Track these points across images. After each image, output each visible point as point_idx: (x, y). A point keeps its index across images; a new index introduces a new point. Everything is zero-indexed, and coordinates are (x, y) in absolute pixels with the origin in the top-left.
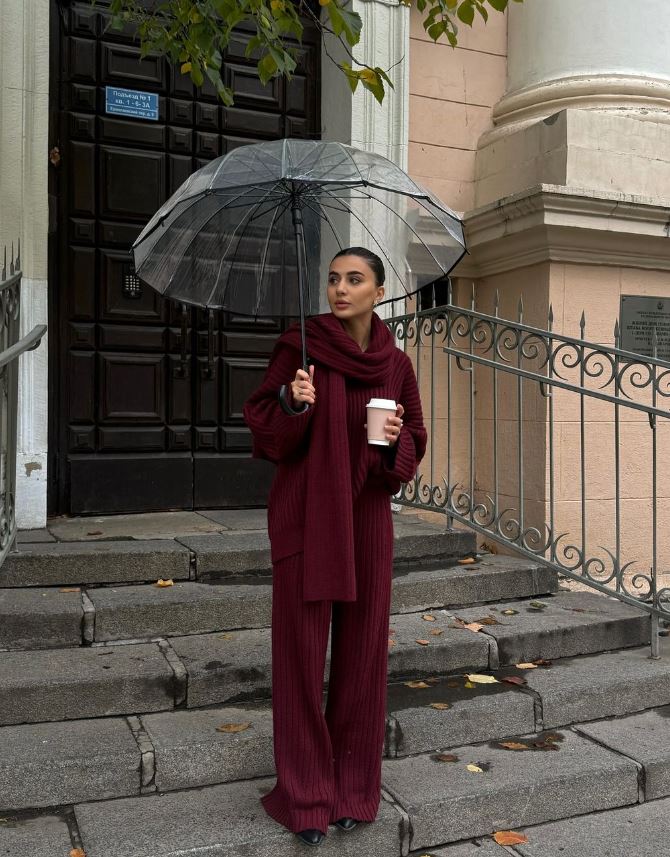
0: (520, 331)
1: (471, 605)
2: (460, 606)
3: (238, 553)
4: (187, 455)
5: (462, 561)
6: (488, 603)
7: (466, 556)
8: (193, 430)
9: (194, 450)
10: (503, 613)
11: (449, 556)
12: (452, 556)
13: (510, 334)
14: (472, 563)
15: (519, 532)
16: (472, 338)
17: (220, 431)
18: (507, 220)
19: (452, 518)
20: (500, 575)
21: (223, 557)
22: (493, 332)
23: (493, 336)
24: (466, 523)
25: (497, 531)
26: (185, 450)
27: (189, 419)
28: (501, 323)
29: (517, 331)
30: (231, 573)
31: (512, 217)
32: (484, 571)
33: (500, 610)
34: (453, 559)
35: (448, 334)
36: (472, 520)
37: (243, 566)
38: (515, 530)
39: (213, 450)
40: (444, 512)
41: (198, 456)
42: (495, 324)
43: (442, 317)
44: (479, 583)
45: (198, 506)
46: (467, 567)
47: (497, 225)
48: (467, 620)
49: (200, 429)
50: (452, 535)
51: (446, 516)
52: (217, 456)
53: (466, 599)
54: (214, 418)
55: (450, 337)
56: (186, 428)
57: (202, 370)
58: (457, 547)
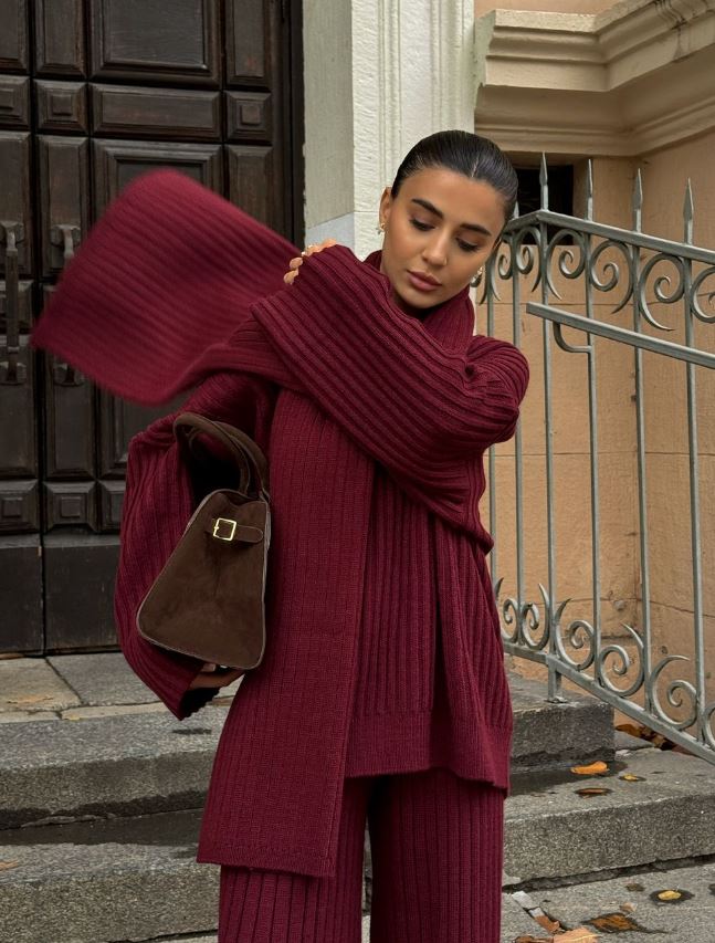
0: (689, 260)
1: (584, 878)
2: (558, 882)
3: (60, 769)
4: (30, 542)
5: (579, 770)
6: (624, 872)
7: (587, 758)
8: (41, 491)
9: (43, 532)
10: (655, 898)
11: (550, 758)
12: (558, 757)
13: (666, 269)
14: (600, 775)
15: (696, 709)
16: (590, 280)
17: (98, 490)
18: (679, 27)
19: (558, 675)
20: (652, 808)
21: (26, 778)
22: (632, 265)
23: (632, 274)
24: (587, 685)
25: (650, 706)
26: (25, 531)
27: (33, 466)
28: (650, 245)
29: (682, 260)
30: (45, 813)
31: (688, 17)
32: (621, 796)
33: (650, 890)
34: (562, 766)
35: (542, 275)
36: (600, 680)
37: (71, 797)
38: (688, 704)
39: (84, 529)
40: (542, 660)
41: (54, 543)
42: (637, 248)
43: (530, 240)
44: (601, 828)
45: (52, 646)
46: (583, 785)
47: (661, 38)
48: (567, 919)
49: (55, 488)
50: (556, 713)
51: (546, 670)
52: (93, 542)
53: (572, 866)
54: (86, 466)
55: (547, 282)
56: (27, 486)
57: (55, 366)
58: (567, 739)
